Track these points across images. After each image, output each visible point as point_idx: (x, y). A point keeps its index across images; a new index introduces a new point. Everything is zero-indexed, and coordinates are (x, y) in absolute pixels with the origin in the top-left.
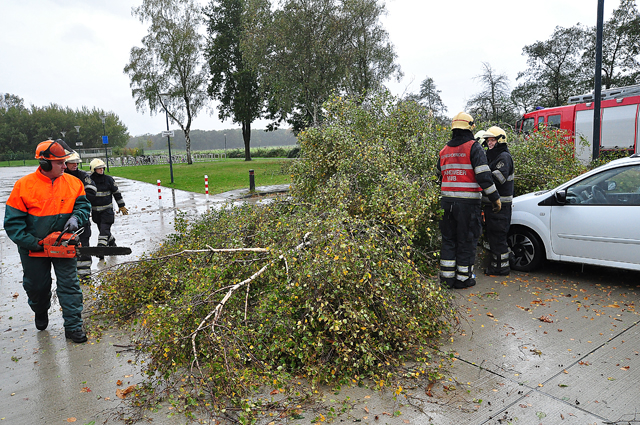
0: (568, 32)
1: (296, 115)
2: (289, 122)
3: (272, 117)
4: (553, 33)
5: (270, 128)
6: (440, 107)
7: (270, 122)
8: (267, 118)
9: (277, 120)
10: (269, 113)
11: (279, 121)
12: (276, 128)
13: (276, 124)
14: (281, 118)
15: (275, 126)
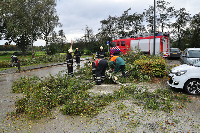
0: (113, 18)
1: (18, 39)
2: (15, 42)
3: (7, 39)
4: (108, 18)
5: (7, 44)
6: (65, 39)
7: (7, 41)
8: (5, 39)
9: (10, 41)
10: (6, 38)
11: (11, 41)
12: (9, 44)
13: (9, 42)
14: (12, 40)
15: (9, 43)
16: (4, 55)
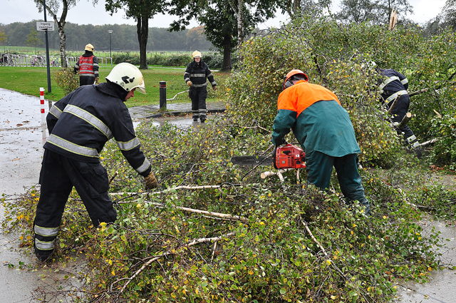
2: (202, 20)
3: (178, 12)
5: (175, 26)
7: (176, 18)
8: (172, 12)
9: (185, 17)
10: (175, 7)
11: (189, 18)
12: (183, 28)
13: (184, 22)
14: (192, 14)
15: (182, 25)
16: (172, 65)
